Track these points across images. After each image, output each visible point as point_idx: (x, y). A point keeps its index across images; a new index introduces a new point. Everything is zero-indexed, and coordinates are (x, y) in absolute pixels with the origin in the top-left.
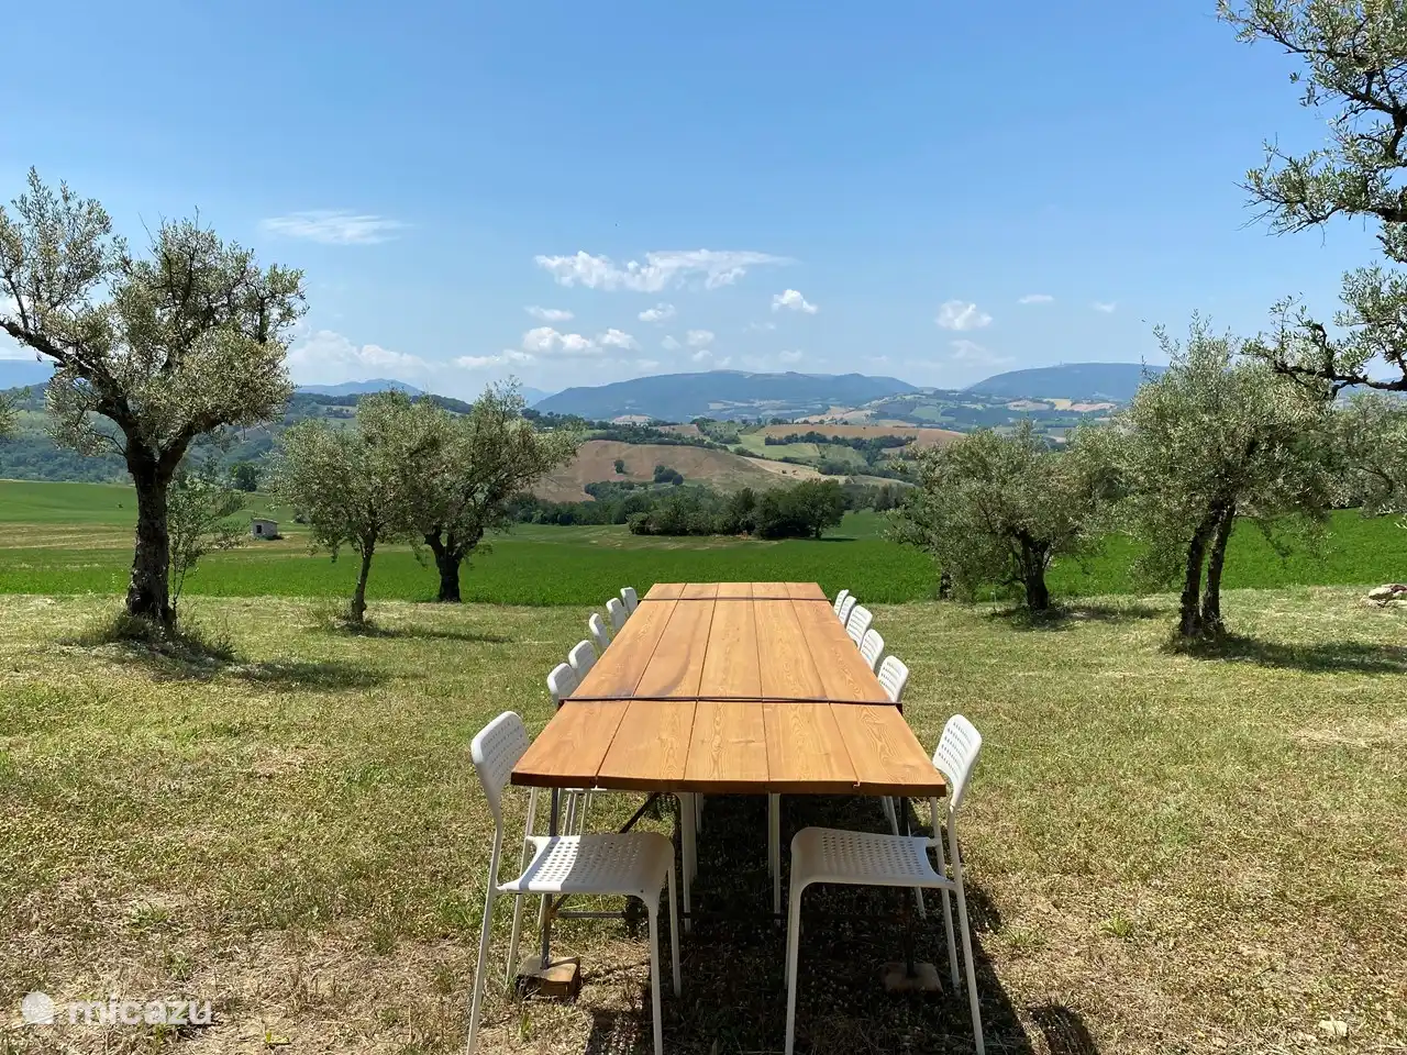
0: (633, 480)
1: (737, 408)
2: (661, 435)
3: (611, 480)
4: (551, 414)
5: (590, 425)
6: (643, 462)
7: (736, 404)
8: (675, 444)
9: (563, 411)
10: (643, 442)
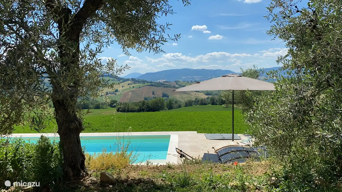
0: (156, 96)
1: (189, 78)
2: (165, 85)
3: (151, 96)
4: (138, 79)
5: (148, 82)
6: (159, 92)
7: (189, 77)
8: (168, 87)
9: (141, 79)
10: (160, 86)
